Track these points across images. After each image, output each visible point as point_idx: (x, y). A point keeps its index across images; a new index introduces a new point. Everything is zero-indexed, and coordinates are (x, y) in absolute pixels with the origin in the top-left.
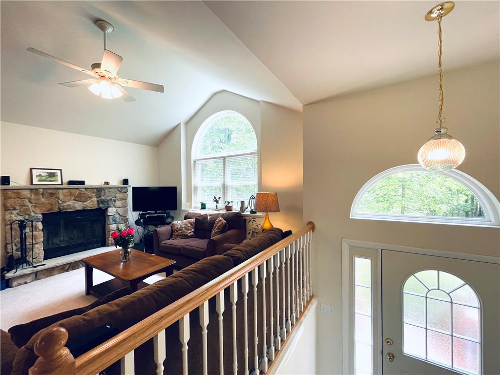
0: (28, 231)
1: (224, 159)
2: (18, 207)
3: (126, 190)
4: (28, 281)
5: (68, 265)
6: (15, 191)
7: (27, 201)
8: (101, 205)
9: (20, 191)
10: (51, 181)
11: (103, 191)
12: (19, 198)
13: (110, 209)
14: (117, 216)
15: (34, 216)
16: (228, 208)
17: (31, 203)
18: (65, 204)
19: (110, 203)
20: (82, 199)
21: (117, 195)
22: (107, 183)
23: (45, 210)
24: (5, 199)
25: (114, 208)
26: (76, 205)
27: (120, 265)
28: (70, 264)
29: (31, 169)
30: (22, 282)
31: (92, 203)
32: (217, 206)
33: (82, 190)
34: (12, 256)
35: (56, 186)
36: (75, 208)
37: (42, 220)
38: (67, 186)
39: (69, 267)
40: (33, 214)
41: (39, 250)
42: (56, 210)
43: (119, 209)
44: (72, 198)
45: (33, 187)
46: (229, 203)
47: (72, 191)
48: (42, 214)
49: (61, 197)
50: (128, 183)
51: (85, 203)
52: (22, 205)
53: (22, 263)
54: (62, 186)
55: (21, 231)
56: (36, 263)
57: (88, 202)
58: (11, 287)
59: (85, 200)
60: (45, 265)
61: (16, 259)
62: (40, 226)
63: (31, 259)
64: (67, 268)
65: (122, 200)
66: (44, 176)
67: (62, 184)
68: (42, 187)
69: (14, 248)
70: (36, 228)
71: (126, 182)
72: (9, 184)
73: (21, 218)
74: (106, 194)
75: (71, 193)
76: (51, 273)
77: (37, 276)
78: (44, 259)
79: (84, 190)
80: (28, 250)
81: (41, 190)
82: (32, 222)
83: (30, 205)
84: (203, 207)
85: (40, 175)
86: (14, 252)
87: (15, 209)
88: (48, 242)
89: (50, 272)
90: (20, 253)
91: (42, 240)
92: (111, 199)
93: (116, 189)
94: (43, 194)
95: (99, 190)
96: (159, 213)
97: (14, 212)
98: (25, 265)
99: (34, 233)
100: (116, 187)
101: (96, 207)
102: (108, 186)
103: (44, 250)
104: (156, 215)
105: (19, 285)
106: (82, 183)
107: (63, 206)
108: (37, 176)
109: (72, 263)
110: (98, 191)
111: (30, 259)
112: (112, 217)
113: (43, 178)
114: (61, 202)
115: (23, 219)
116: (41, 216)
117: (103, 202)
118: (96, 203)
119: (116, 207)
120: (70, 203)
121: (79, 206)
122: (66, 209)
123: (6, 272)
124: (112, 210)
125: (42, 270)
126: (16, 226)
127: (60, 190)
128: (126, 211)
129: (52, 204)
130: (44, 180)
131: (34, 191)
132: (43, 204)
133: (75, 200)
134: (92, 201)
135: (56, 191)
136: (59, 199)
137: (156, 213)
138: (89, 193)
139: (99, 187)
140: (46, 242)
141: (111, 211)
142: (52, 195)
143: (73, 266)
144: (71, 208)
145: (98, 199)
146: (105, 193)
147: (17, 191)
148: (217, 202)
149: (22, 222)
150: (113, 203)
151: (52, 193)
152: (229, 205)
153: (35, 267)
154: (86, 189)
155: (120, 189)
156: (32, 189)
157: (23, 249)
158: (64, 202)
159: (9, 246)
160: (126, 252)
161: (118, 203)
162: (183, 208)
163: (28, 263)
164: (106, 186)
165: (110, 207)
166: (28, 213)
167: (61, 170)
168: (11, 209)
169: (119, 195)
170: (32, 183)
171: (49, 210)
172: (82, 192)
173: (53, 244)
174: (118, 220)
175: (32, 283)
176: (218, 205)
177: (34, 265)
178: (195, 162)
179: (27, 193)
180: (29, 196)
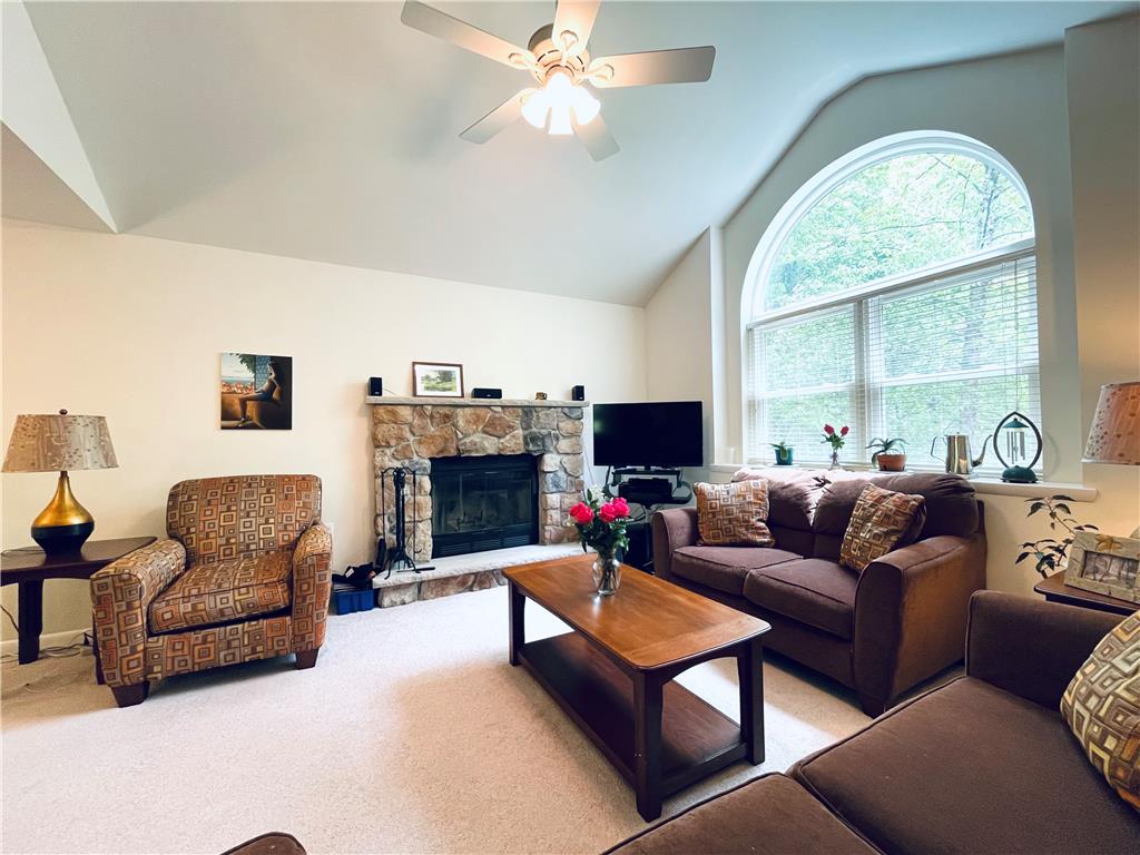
0: (409, 492)
1: (860, 303)
2: (393, 442)
3: (577, 413)
4: (407, 599)
5: (473, 577)
6: (389, 408)
7: (407, 429)
8: (531, 447)
9: (399, 409)
10: (444, 390)
11: (534, 414)
12: (396, 423)
13: (547, 457)
14: (561, 474)
15: (417, 463)
16: (889, 463)
17: (414, 434)
18: (467, 440)
19: (548, 441)
20: (495, 429)
21: (561, 425)
22: (542, 396)
23: (433, 451)
24: (375, 424)
25: (554, 455)
26: (485, 443)
27: (591, 601)
28: (476, 574)
29: (414, 364)
30: (398, 600)
31: (513, 443)
32: (835, 456)
33: (495, 409)
34: (382, 541)
35: (453, 399)
36: (484, 450)
37: (429, 471)
38: (471, 399)
39: (474, 582)
40: (416, 458)
41: (424, 536)
42: (453, 453)
43: (565, 458)
44: (480, 429)
45: (416, 401)
46: (887, 445)
47: (479, 411)
48: (431, 459)
49: (461, 423)
50: (583, 396)
51: (502, 441)
52: (400, 438)
53: (398, 560)
54: (461, 401)
55: (398, 491)
56: (420, 562)
57: (508, 437)
58: (380, 607)
59: (501, 433)
60: (433, 569)
61: (391, 550)
62: (427, 483)
63: (412, 552)
64: (470, 583)
65: (571, 435)
66: (434, 380)
67: (463, 396)
68: (431, 401)
69: (388, 525)
70: (421, 487)
71: (578, 393)
72: (380, 395)
73: (398, 464)
74: (541, 421)
75: (478, 416)
76: (443, 589)
77: (422, 590)
78: (433, 558)
79: (499, 409)
80: (407, 533)
81: (429, 408)
82: (414, 473)
83: (412, 438)
84: (783, 457)
85: (427, 378)
86: (388, 535)
87: (388, 446)
88: (439, 522)
89: (443, 585)
90: (395, 537)
91: (429, 514)
92: (550, 433)
93: (560, 410)
94: (432, 417)
95: (527, 411)
96: (657, 472)
97: (388, 451)
98: (402, 562)
99: (418, 498)
100: (560, 404)
101: (520, 450)
102: (545, 403)
103: (433, 536)
104: (650, 477)
105: (393, 604)
106: (497, 394)
107: (465, 444)
108: (423, 379)
109: (478, 573)
110: (526, 413)
111: (409, 552)
112: (552, 475)
113: (433, 383)
114: (460, 436)
115: (400, 466)
116: (428, 463)
117: (533, 439)
118: (521, 441)
119: (559, 453)
120: (477, 438)
121: (490, 446)
122: (468, 451)
123: (373, 573)
124: (552, 458)
125: (429, 581)
126: (389, 481)
127: (459, 410)
128: (580, 464)
129: (446, 439)
130: (433, 388)
131: (418, 408)
132: (432, 437)
133: (485, 432)
134: (513, 436)
135: (452, 409)
136: (456, 428)
137: (647, 472)
138: (508, 417)
139: (527, 404)
140: (438, 519)
141: (551, 462)
142: (447, 417)
143: (480, 580)
144: (477, 451)
145: (526, 432)
146: (538, 418)
147: (393, 405)
148: (836, 441)
149: (399, 471)
150: (555, 442)
151: (445, 414)
152: (889, 452)
153: (418, 571)
154: (503, 407)
155: (566, 410)
156: (416, 405)
157: (400, 530)
158: (466, 436)
159: (380, 521)
160: (608, 568)
161: (564, 445)
162: (717, 462)
163: (408, 561)
164: (539, 402)
165: (549, 452)
166: (408, 454)
167: (460, 366)
168: (384, 444)
169: (566, 426)
170: (415, 395)
171: (441, 451)
172: (497, 415)
173: (447, 526)
174: (563, 485)
175: (413, 604)
176: (839, 451)
177: (417, 567)
178: (750, 330)
179: (406, 413)
180: (410, 419)
